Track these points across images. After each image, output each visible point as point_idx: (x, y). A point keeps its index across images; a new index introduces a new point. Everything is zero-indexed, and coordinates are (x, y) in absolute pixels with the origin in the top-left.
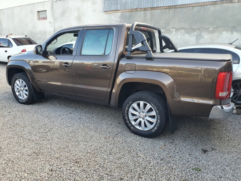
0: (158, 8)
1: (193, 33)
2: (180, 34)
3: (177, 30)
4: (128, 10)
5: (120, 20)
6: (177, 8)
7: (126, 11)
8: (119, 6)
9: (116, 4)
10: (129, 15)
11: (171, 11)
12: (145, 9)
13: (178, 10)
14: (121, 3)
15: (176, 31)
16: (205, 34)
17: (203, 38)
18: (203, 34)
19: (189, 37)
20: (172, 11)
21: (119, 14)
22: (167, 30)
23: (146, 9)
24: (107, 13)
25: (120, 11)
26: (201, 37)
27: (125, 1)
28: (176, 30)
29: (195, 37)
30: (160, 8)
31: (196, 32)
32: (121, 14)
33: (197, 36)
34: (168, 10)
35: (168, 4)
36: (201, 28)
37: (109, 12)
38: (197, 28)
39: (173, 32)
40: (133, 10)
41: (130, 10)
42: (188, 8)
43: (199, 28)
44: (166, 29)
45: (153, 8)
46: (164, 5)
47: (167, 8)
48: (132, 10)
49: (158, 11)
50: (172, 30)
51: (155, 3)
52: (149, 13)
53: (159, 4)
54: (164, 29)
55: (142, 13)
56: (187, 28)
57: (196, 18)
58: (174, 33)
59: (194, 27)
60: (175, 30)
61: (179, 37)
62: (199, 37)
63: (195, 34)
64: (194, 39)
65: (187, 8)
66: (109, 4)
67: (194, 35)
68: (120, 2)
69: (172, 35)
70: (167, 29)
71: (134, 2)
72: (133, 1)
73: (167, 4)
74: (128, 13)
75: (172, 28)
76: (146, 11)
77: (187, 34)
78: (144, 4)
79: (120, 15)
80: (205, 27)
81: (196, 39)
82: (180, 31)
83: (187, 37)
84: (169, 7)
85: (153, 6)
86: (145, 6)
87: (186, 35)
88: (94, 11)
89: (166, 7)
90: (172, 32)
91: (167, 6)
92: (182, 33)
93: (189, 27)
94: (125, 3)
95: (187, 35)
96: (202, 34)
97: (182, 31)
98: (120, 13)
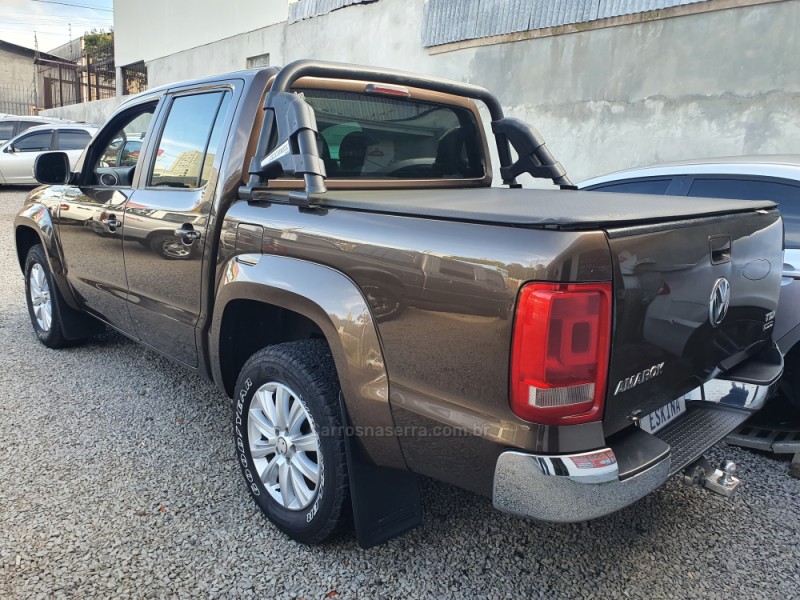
0: (602, 25)
1: (735, 115)
2: (680, 121)
3: (671, 104)
4: (500, 39)
5: (472, 76)
6: (677, 19)
7: (494, 40)
8: (471, 23)
9: (463, 19)
10: (503, 55)
11: (652, 32)
12: (558, 31)
13: (679, 25)
14: (481, 14)
15: (665, 111)
16: (786, 121)
17: (776, 134)
18: (777, 117)
19: (718, 134)
20: (654, 31)
21: (470, 53)
22: (633, 105)
23: (562, 29)
24: (434, 51)
25: (474, 43)
26: (767, 133)
27: (491, 4)
28: (666, 105)
29: (743, 131)
30: (609, 24)
31: (747, 112)
32: (477, 54)
33: (751, 128)
34: (640, 27)
35: (640, 7)
36: (769, 93)
37: (438, 49)
38: (753, 93)
39: (654, 113)
40: (515, 38)
41: (505, 38)
42: (721, 14)
43: (761, 94)
44: (629, 103)
45: (585, 26)
46: (625, 9)
47: (637, 19)
48: (511, 39)
49: (605, 35)
50: (650, 104)
51: (593, 6)
52: (569, 42)
53: (608, 6)
54: (620, 103)
55: (546, 45)
56: (713, 97)
57: (750, 53)
58: (658, 116)
59: (741, 92)
60: (662, 104)
61: (678, 133)
62: (759, 133)
63: (744, 119)
64: (736, 142)
65: (715, 17)
66: (440, 20)
67: (738, 125)
68: (475, 11)
69: (650, 125)
70: (632, 101)
71: (522, 7)
72: (517, 2)
73: (636, 6)
74: (498, 46)
75: (653, 98)
76: (559, 38)
77: (711, 119)
78: (553, 13)
79: (473, 56)
80: (786, 90)
81: (746, 140)
82: (680, 111)
83: (709, 131)
84: (646, 18)
85: (585, 16)
86: (557, 21)
87: (705, 123)
88: (397, 46)
89: (631, 18)
90: (652, 112)
91: (636, 11)
92: (691, 118)
93: (720, 93)
94: (490, 15)
95: (710, 123)
96: (776, 120)
97: (693, 108)
98: (475, 50)
